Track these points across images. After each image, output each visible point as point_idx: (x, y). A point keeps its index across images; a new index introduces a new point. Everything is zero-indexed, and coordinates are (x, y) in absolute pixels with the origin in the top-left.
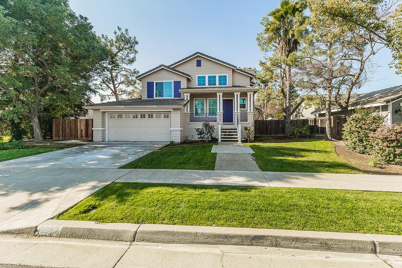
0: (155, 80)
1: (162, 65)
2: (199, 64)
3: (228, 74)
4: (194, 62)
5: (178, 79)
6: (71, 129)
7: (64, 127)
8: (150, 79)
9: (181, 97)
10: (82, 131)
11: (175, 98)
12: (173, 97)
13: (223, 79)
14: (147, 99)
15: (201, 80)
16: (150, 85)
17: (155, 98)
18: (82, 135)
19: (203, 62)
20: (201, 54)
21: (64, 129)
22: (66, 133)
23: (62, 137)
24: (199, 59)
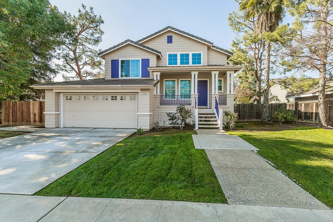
0: (120, 57)
1: (128, 40)
2: (170, 40)
3: (203, 51)
4: (165, 38)
5: (146, 56)
6: (22, 113)
7: (15, 111)
8: (114, 57)
9: (149, 77)
10: (35, 115)
11: (143, 78)
12: (140, 77)
13: (197, 58)
14: (111, 79)
15: (172, 58)
16: (114, 63)
17: (120, 78)
18: (36, 120)
19: (175, 38)
20: (173, 28)
21: (15, 112)
22: (17, 117)
23: (13, 121)
24: (170, 34)
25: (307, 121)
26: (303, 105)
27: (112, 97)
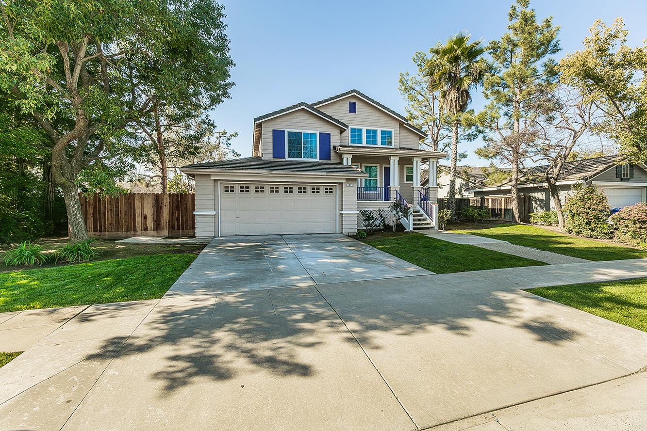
0: (288, 127)
1: (303, 104)
2: (353, 109)
3: (394, 129)
4: (346, 106)
5: (326, 129)
8: (279, 126)
9: (330, 160)
10: (145, 218)
11: (321, 161)
12: (318, 160)
13: (386, 136)
14: (272, 159)
15: (356, 133)
16: (278, 135)
17: (287, 159)
18: (147, 227)
19: (358, 106)
20: (360, 94)
22: (105, 223)
23: (95, 230)
24: (353, 100)
25: (494, 219)
26: (490, 200)
27: (300, 188)
